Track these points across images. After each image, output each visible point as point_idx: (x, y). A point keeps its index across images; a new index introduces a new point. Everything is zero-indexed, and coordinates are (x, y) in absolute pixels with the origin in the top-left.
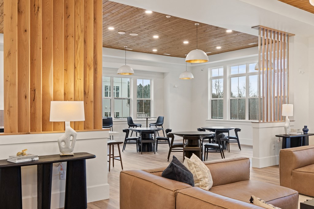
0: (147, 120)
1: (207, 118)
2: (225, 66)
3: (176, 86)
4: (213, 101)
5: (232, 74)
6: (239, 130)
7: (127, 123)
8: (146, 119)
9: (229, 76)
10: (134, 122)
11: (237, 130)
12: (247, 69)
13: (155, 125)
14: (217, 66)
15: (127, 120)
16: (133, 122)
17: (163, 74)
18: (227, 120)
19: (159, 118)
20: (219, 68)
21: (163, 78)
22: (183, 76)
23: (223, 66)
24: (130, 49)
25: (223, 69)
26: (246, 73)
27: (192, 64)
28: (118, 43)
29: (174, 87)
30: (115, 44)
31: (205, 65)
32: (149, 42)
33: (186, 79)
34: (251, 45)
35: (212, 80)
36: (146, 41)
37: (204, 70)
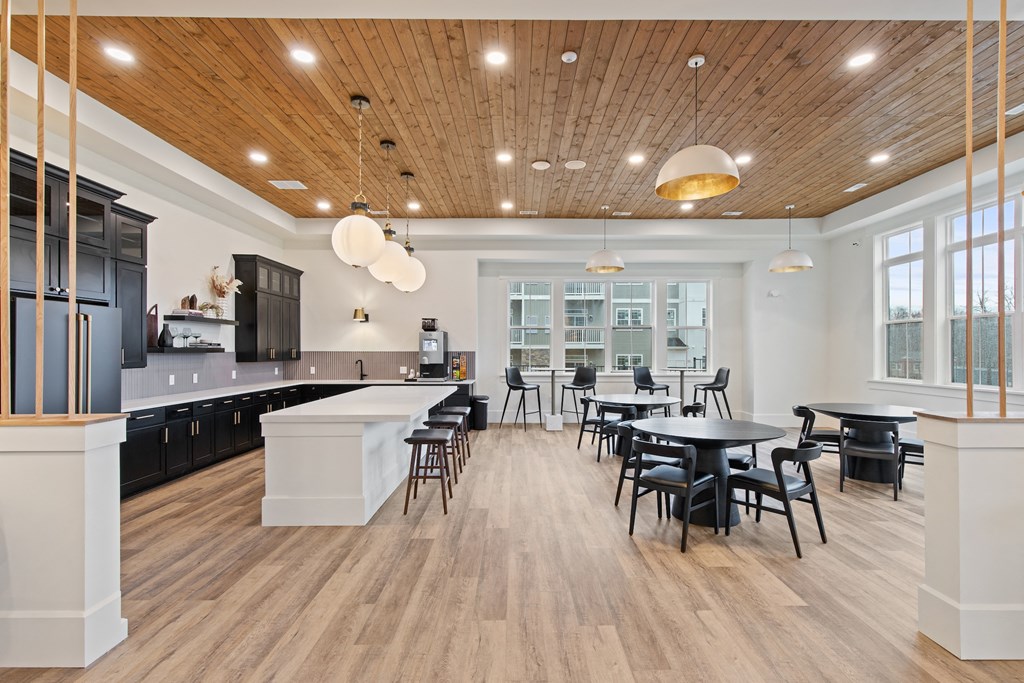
0: (682, 376)
1: (872, 374)
2: (927, 217)
3: (774, 293)
4: (892, 328)
5: (957, 240)
7: (632, 380)
8: (679, 374)
9: (945, 249)
14: (901, 223)
15: (633, 374)
17: (741, 266)
18: (938, 383)
19: (720, 371)
20: (910, 230)
21: (742, 275)
22: (778, 263)
23: (921, 222)
24: (623, 214)
25: (922, 229)
26: (1013, 227)
27: (821, 231)
28: (580, 201)
29: (770, 295)
30: (575, 204)
31: (863, 229)
32: (642, 183)
33: (792, 270)
34: (1017, 117)
35: (891, 268)
36: (632, 181)
37: (862, 244)
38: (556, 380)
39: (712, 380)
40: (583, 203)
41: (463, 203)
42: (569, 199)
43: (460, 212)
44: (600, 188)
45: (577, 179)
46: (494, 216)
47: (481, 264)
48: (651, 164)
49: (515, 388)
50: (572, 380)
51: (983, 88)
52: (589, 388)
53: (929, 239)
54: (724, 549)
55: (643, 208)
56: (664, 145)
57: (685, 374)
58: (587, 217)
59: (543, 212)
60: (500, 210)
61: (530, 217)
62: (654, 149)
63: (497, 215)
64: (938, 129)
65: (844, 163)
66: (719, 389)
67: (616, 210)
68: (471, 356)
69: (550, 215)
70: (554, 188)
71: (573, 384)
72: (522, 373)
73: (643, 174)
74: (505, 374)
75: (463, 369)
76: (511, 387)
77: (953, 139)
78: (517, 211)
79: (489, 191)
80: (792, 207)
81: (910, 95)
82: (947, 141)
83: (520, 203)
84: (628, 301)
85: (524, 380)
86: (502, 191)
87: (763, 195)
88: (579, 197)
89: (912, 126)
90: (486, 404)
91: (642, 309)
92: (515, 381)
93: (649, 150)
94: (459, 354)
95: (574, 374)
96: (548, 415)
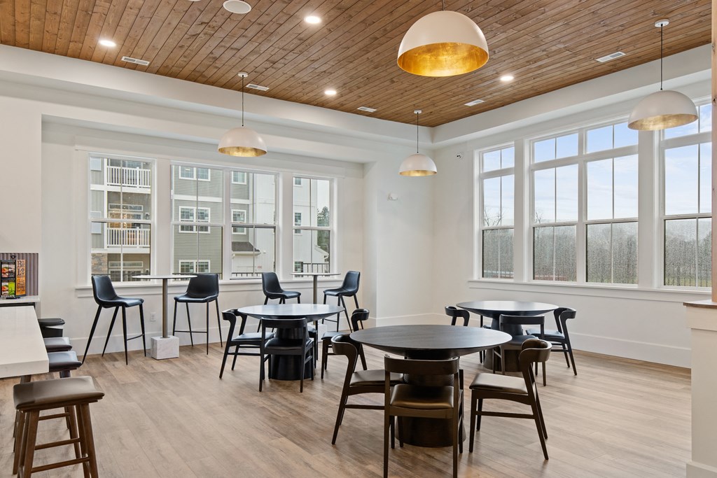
0: (315, 281)
1: (472, 274)
2: (518, 139)
4: (486, 233)
5: (536, 161)
6: (572, 315)
7: (261, 287)
8: (312, 279)
9: (529, 167)
10: (282, 287)
11: (563, 315)
12: (582, 144)
13: (336, 293)
14: (495, 142)
15: (261, 281)
16: (281, 285)
17: (362, 166)
18: (525, 281)
19: (349, 275)
20: (501, 149)
22: (408, 166)
23: (513, 143)
24: (260, 88)
25: (514, 148)
26: (577, 154)
27: (432, 140)
28: (216, 59)
29: (389, 198)
30: (207, 62)
31: (465, 142)
32: (301, 52)
33: (418, 175)
34: (604, 64)
35: (485, 180)
36: (292, 47)
37: (463, 157)
38: (169, 291)
39: (340, 285)
40: (218, 64)
41: (35, 23)
42: (204, 52)
43: (21, 36)
44: (251, 47)
45: (228, 27)
46: (77, 55)
47: (46, 123)
48: (325, 31)
49: (107, 305)
50: (185, 291)
51: (602, 33)
52: (211, 300)
53: (519, 157)
54: (483, 469)
55: (285, 86)
56: (351, 12)
57: (319, 278)
58: (213, 84)
59: (158, 63)
60: (94, 48)
61: (135, 67)
62: (340, 12)
63: (86, 55)
64: (557, 61)
65: (480, 77)
66: (349, 294)
67: (254, 81)
68: (32, 259)
69: (165, 71)
70: (191, 32)
71: (187, 296)
72: (114, 284)
73: (309, 41)
74: (91, 285)
75: (21, 279)
76: (102, 304)
77: (558, 73)
78: (118, 55)
79: (88, 13)
80: (420, 112)
81: (561, 24)
82: (554, 74)
83: (129, 42)
84: (194, 198)
85: (118, 293)
86: (111, 19)
87: (405, 94)
88: (217, 54)
89: (545, 53)
90: (62, 330)
91: (209, 209)
92: (106, 296)
93: (332, 12)
94: (13, 256)
95: (187, 283)
96: (158, 339)
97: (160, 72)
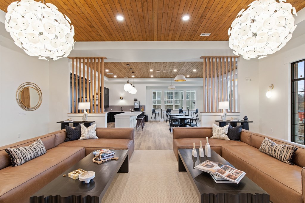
15: (179, 110)
30: (165, 76)
38: (162, 111)
39: (195, 111)
40: (167, 76)
44: (170, 74)
45: (165, 73)
47: (146, 87)
52: (169, 113)
61: (157, 78)
62: (178, 69)
63: (150, 77)
68: (145, 106)
70: (161, 74)
71: (166, 112)
72: (155, 110)
74: (152, 110)
75: (143, 109)
76: (153, 113)
78: (154, 77)
79: (148, 74)
83: (154, 75)
86: (151, 74)
90: (148, 116)
92: (154, 112)
94: (142, 106)
95: (166, 110)
96: (161, 119)
97: (160, 77)
